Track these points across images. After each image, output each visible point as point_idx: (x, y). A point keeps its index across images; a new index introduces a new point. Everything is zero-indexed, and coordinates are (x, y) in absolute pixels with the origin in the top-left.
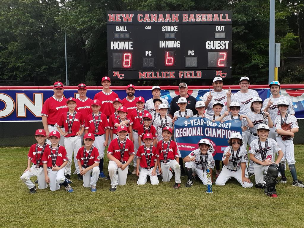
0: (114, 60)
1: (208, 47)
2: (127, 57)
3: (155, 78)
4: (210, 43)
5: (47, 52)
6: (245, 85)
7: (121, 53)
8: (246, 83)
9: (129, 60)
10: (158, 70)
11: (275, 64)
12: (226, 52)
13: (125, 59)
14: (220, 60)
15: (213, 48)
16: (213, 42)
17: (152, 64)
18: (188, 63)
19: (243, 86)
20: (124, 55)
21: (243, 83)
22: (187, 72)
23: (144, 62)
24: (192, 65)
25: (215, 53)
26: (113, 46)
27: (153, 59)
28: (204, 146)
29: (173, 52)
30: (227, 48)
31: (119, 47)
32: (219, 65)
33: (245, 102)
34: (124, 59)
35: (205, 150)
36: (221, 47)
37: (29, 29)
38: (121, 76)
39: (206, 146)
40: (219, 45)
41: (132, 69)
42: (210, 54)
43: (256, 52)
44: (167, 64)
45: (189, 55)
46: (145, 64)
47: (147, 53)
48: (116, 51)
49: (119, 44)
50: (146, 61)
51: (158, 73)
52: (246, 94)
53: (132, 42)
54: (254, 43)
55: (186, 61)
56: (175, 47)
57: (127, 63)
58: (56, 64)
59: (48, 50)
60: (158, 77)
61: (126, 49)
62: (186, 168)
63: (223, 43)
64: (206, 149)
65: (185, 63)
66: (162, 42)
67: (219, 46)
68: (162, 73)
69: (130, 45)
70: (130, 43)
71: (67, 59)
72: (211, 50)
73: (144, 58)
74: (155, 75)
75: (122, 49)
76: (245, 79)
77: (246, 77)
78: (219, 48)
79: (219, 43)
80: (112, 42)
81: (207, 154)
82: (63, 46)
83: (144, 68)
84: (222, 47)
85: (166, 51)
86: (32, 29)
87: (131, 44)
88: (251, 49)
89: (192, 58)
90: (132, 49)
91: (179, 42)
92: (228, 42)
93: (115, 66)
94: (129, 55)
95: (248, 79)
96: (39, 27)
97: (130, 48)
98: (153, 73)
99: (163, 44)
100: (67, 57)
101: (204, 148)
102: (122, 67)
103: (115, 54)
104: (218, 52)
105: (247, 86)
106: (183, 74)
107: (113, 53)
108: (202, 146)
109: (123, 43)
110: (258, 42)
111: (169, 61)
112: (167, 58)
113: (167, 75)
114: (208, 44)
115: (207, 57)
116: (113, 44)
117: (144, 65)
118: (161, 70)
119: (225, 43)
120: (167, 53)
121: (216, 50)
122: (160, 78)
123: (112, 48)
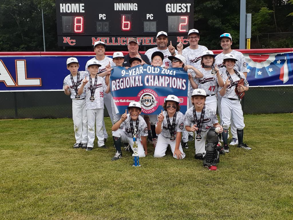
0: (64, 24)
1: (168, 10)
2: (79, 21)
3: (111, 44)
4: (170, 6)
5: (25, 30)
6: (194, 39)
7: (72, 17)
8: (195, 37)
9: (81, 24)
10: (113, 36)
11: (246, 35)
12: (188, 16)
13: (77, 23)
14: (182, 25)
15: (173, 12)
16: (173, 4)
17: (106, 29)
18: (147, 28)
19: (192, 41)
20: (75, 19)
21: (192, 38)
22: (145, 38)
23: (97, 26)
24: (151, 30)
25: (176, 17)
26: (63, 9)
27: (107, 23)
28: (135, 110)
29: (129, 15)
30: (189, 11)
31: (69, 10)
32: (180, 30)
33: (194, 60)
34: (75, 23)
35: (136, 115)
36: (182, 10)
37: (5, 6)
38: (72, 42)
39: (136, 109)
40: (180, 8)
41: (84, 35)
42: (170, 18)
43: (230, 28)
44: (123, 28)
45: (147, 19)
46: (99, 29)
47: (101, 16)
48: (66, 14)
49: (68, 6)
50: (100, 25)
51: (113, 39)
52: (195, 50)
53: (83, 5)
54: (228, 18)
55: (145, 26)
56: (132, 10)
57: (78, 28)
58: (35, 43)
59: (26, 29)
60: (113, 44)
61: (77, 12)
62: (114, 137)
63: (184, 6)
64: (137, 113)
65: (143, 29)
66: (118, 4)
67: (180, 10)
68: (119, 39)
69: (82, 8)
70: (81, 5)
71: (45, 38)
72: (172, 14)
73: (97, 22)
74: (111, 41)
75: (73, 12)
76: (194, 32)
77: (195, 30)
78: (180, 11)
79: (180, 6)
80: (61, 5)
81: (138, 119)
82: (41, 25)
83: (98, 33)
84: (184, 10)
85: (121, 15)
86: (8, 7)
87: (83, 6)
88: (226, 24)
89: (151, 22)
90: (84, 11)
91: (136, 5)
92: (190, 4)
93: (64, 31)
94: (81, 19)
95: (197, 31)
96: (15, 5)
97: (82, 11)
98: (108, 39)
99: (118, 7)
100: (45, 35)
101: (135, 113)
102: (73, 32)
103: (64, 18)
104: (179, 16)
105: (197, 41)
106: (142, 40)
107: (63, 17)
108: (132, 110)
109: (73, 5)
110: (233, 17)
111: (126, 26)
112: (124, 22)
113: (124, 41)
114: (168, 7)
115: (167, 22)
116: (63, 6)
117: (97, 30)
118: (116, 36)
119: (187, 6)
120: (124, 16)
121: (176, 14)
122: (117, 44)
123: (61, 11)
